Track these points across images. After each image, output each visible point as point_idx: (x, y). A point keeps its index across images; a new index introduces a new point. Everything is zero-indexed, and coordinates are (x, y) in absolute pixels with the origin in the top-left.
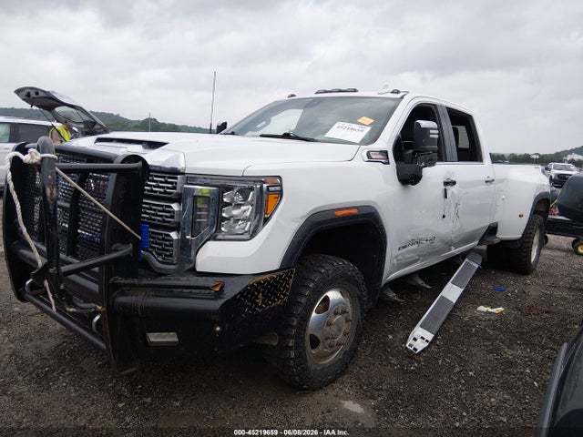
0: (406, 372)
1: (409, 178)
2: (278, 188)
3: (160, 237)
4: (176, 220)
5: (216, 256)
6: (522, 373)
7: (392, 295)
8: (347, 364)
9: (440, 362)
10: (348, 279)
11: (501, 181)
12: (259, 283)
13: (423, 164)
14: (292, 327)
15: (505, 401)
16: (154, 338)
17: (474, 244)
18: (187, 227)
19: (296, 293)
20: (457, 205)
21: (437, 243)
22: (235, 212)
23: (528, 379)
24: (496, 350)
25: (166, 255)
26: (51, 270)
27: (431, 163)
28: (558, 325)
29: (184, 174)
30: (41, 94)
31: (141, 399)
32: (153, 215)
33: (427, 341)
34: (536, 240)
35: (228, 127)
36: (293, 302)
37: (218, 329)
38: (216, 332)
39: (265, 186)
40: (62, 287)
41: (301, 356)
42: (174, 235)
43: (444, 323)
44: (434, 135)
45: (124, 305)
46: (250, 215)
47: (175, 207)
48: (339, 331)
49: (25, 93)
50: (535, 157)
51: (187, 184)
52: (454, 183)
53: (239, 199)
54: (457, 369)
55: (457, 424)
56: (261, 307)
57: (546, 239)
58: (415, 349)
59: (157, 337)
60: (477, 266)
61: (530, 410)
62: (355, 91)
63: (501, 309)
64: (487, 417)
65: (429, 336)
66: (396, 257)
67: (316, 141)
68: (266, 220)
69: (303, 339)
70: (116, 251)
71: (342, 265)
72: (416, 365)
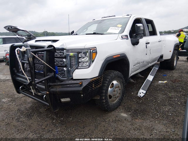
0: (139, 103)
1: (135, 43)
2: (95, 51)
3: (61, 70)
4: (65, 64)
5: (79, 74)
6: (174, 100)
7: (132, 80)
8: (120, 103)
9: (149, 99)
10: (119, 77)
11: (163, 41)
12: (93, 81)
13: (139, 38)
14: (103, 93)
15: (170, 109)
16: (63, 100)
17: (156, 62)
18: (69, 66)
19: (104, 83)
20: (150, 50)
21: (145, 63)
22: (83, 60)
23: (176, 102)
24: (166, 94)
25: (63, 75)
26: (33, 83)
27: (141, 37)
28: (184, 85)
29: (66, 49)
30: (13, 28)
31: (60, 119)
32: (58, 63)
33: (144, 93)
34: (175, 59)
35: (75, 32)
36: (103, 86)
37: (82, 95)
38: (81, 97)
39: (91, 51)
40: (36, 87)
41: (107, 102)
42: (65, 69)
43: (149, 87)
44: (142, 28)
45: (53, 91)
46: (88, 60)
47: (64, 60)
48: (117, 93)
49: (7, 28)
50: (172, 31)
51: (67, 52)
52: (149, 43)
53: (83, 55)
54: (155, 101)
55: (156, 117)
56: (94, 88)
57: (178, 58)
58: (141, 96)
59: (64, 100)
60: (157, 69)
61: (178, 111)
62: (115, 16)
63: (166, 81)
64: (165, 114)
65: (145, 92)
66: (133, 69)
67: (104, 34)
68: (93, 61)
69: (107, 96)
70: (49, 75)
71: (116, 72)
72: (141, 101)
